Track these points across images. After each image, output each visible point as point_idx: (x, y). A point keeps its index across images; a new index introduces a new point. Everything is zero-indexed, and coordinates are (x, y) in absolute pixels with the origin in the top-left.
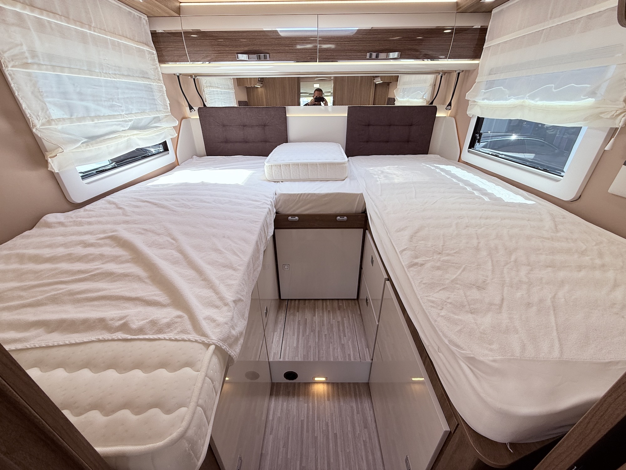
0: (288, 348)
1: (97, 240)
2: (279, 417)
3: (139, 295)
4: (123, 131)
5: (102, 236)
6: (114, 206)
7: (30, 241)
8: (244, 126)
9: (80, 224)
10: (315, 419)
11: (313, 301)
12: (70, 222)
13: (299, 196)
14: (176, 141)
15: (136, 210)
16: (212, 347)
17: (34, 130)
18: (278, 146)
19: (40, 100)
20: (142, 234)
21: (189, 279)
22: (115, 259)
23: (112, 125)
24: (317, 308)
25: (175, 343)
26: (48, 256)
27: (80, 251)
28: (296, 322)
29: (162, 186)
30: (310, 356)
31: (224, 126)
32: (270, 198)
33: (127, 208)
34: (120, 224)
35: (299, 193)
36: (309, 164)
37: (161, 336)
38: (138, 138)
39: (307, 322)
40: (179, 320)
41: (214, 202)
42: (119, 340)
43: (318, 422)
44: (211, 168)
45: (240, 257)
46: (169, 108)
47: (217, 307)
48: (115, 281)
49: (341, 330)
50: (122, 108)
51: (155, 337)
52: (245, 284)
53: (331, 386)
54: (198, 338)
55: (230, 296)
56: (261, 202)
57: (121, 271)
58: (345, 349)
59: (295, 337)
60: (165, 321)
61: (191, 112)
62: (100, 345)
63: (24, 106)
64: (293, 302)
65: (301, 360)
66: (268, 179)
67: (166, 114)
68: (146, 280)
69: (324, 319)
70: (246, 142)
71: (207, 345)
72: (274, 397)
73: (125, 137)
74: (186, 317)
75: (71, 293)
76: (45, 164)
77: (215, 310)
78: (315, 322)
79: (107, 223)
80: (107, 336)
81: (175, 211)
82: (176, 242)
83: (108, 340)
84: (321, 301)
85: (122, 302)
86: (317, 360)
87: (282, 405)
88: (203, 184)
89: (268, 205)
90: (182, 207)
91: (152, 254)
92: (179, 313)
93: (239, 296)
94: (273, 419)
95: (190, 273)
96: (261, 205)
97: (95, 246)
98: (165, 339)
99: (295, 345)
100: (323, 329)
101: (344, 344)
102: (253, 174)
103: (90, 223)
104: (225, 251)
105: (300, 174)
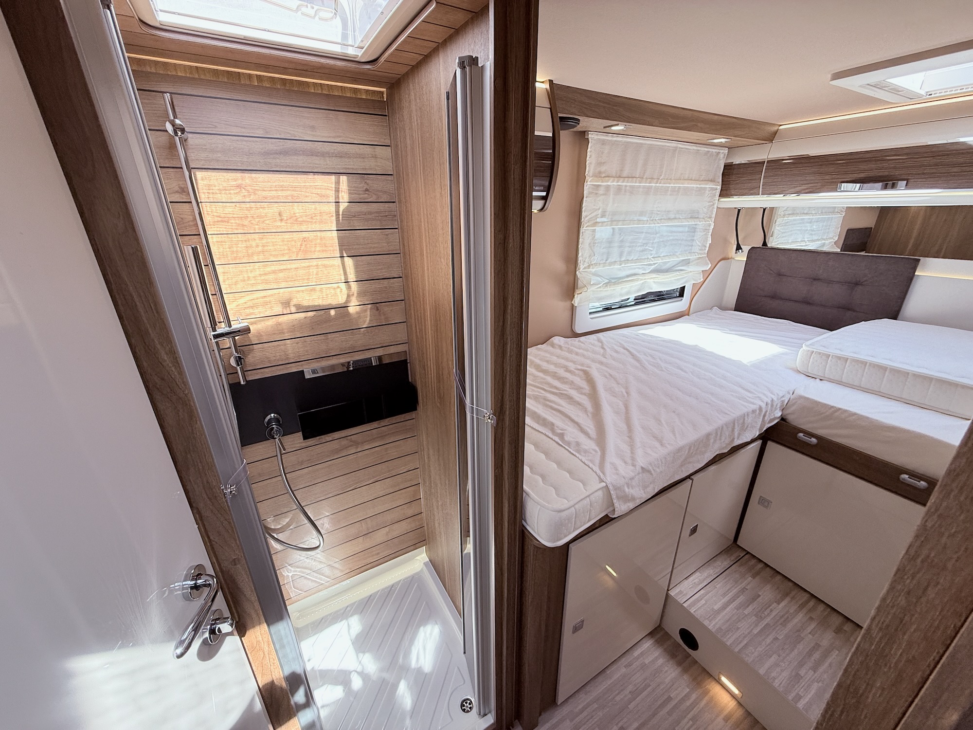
0: (703, 602)
1: (575, 369)
2: (646, 664)
3: (579, 421)
4: (643, 274)
5: (579, 367)
6: (600, 344)
7: (539, 353)
8: (815, 279)
9: (571, 352)
10: (689, 715)
11: (791, 584)
12: (566, 347)
13: (833, 409)
14: (697, 288)
15: (615, 354)
16: (604, 484)
17: (577, 272)
18: (863, 322)
19: (592, 249)
20: (606, 377)
21: (618, 430)
22: (579, 389)
23: (635, 268)
24: (792, 598)
25: (583, 464)
26: (545, 368)
27: (561, 372)
28: (739, 587)
29: (652, 338)
30: (728, 637)
31: (780, 275)
32: (774, 395)
33: (608, 350)
34: (596, 363)
35: (835, 405)
36: (890, 368)
37: (577, 455)
38: (654, 282)
39: (758, 600)
40: (594, 452)
41: (692, 373)
42: (555, 441)
43: (691, 723)
44: (727, 329)
45: (676, 438)
46: (707, 249)
47: (625, 463)
48: (570, 404)
49: (813, 659)
50: (652, 252)
51: (574, 453)
52: (664, 462)
53: (743, 712)
54: (598, 472)
55: (641, 462)
56: (755, 394)
57: (578, 399)
58: (798, 682)
59: (723, 601)
60: (586, 447)
61: (736, 253)
62: (545, 437)
63: (580, 254)
64: (753, 561)
65: (710, 629)
66: (798, 369)
67: (700, 256)
68: (589, 414)
69: (792, 619)
70: (808, 303)
71: (602, 481)
72: (654, 640)
73: (642, 280)
74: (599, 453)
75: (545, 399)
76: (572, 297)
77: (623, 464)
78: (771, 611)
79: (588, 358)
80: (550, 435)
81: (645, 368)
82: (628, 396)
83: (549, 438)
84: (807, 596)
85: (568, 420)
86: (737, 650)
87: (657, 658)
88: (695, 348)
89: (763, 401)
90: (655, 366)
91: (604, 396)
92: (597, 449)
93: (650, 468)
94: (637, 658)
95: (624, 427)
96: (750, 398)
97: (572, 373)
98: (578, 458)
99: (716, 607)
100: (778, 628)
101: (802, 677)
102: (783, 354)
103: (577, 354)
104: (665, 426)
105: (863, 379)
